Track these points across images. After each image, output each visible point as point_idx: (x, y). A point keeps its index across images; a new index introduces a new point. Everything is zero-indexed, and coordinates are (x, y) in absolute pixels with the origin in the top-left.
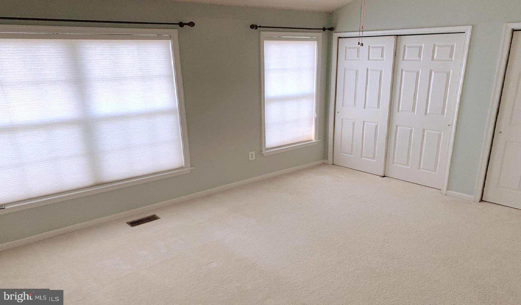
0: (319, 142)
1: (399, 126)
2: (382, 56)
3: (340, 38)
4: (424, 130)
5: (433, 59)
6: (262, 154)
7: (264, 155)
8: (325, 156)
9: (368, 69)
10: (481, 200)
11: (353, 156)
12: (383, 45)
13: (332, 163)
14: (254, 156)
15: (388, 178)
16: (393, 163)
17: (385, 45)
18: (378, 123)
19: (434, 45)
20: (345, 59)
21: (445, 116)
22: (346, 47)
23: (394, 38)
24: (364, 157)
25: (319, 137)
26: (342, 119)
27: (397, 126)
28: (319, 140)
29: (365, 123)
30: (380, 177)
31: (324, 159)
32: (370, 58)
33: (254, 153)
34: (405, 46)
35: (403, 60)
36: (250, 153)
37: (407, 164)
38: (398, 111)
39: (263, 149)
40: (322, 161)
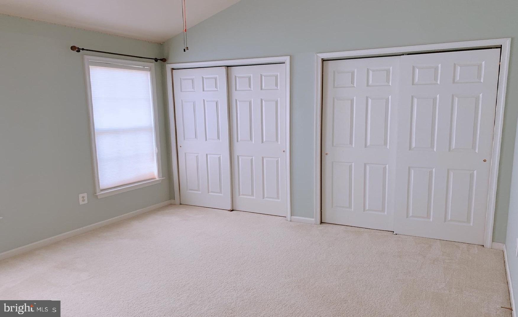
0: (163, 179)
1: (241, 156)
2: (216, 87)
3: (173, 69)
4: (263, 158)
5: (261, 89)
6: (97, 196)
7: (99, 197)
8: (171, 196)
9: (204, 100)
10: (322, 223)
11: (200, 192)
12: (215, 76)
13: (179, 202)
14: (86, 198)
15: (236, 211)
16: (239, 195)
17: (217, 76)
18: (221, 155)
19: (261, 76)
20: (181, 91)
21: (279, 143)
22: (180, 79)
23: (225, 69)
24: (211, 192)
25: (162, 175)
26: (185, 154)
27: (238, 157)
28: (163, 178)
29: (209, 156)
30: (229, 212)
31: (170, 199)
32: (205, 89)
33: (85, 195)
34: (236, 77)
35: (236, 90)
36: (81, 196)
37: (252, 195)
38: (238, 141)
39: (98, 191)
40: (168, 202)
